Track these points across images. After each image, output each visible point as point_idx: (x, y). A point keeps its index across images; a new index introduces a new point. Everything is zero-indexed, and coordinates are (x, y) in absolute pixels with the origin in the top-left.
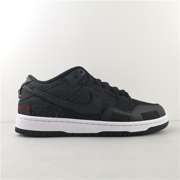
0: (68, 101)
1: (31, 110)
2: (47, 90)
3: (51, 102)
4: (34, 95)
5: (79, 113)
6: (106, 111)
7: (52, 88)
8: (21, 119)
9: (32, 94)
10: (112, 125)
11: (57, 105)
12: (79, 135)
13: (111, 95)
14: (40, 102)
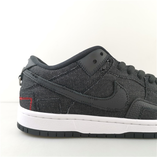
0: (83, 93)
1: (35, 103)
2: (55, 78)
3: (60, 94)
4: (39, 85)
5: (97, 108)
6: (132, 106)
7: (61, 76)
8: (24, 114)
9: (36, 82)
10: (140, 125)
11: (69, 98)
12: (97, 136)
13: (138, 83)
14: (46, 94)
